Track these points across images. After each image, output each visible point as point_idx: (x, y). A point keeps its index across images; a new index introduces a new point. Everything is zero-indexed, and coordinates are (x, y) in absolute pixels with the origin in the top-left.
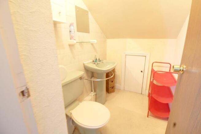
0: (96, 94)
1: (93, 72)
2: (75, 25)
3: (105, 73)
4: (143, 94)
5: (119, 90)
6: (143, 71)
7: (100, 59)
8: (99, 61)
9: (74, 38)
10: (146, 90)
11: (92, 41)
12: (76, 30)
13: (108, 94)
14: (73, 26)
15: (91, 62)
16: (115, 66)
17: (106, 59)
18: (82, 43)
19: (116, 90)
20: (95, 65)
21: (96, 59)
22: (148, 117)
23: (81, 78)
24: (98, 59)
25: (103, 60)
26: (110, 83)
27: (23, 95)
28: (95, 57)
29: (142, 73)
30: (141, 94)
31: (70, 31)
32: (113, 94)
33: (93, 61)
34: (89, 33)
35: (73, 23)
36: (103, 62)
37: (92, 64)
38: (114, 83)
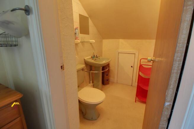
0: (94, 85)
1: (91, 66)
2: (79, 29)
3: (101, 66)
4: (133, 86)
5: (113, 83)
6: (133, 66)
7: (97, 56)
8: (96, 57)
9: (78, 39)
10: (135, 82)
11: (91, 41)
12: (79, 33)
13: (103, 86)
14: (78, 30)
15: (90, 58)
16: (110, 62)
17: (102, 56)
18: (84, 43)
19: (110, 83)
20: (93, 60)
21: (94, 56)
22: (135, 102)
23: (83, 69)
24: (95, 55)
25: (99, 57)
26: (105, 76)
27: (62, 68)
28: (94, 54)
29: (132, 68)
30: (132, 86)
31: (75, 34)
32: (108, 86)
33: (92, 57)
34: (89, 34)
35: (78, 28)
36: (99, 58)
37: (90, 60)
38: (109, 76)
